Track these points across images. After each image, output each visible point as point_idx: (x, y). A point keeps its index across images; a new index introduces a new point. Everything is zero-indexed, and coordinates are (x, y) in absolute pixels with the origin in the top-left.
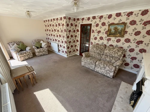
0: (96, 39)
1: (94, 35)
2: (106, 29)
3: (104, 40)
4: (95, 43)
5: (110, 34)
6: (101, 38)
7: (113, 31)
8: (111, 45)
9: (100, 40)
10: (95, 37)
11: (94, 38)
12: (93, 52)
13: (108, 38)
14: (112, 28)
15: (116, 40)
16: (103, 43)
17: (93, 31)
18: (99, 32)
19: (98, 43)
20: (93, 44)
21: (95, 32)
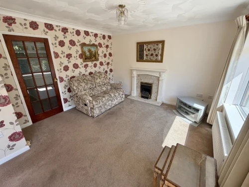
0: (66, 68)
1: (61, 64)
2: (78, 51)
3: (80, 68)
4: (67, 76)
5: (86, 59)
6: (76, 66)
7: (88, 54)
8: (91, 73)
9: (74, 69)
10: (64, 65)
11: (62, 69)
12: (82, 90)
13: (85, 63)
14: (86, 49)
15: (93, 65)
16: (80, 73)
17: (57, 56)
18: (69, 56)
19: (73, 74)
20: (65, 79)
21: (62, 57)
